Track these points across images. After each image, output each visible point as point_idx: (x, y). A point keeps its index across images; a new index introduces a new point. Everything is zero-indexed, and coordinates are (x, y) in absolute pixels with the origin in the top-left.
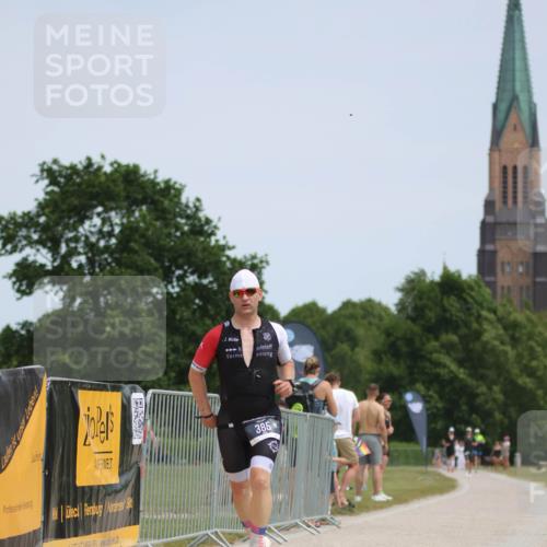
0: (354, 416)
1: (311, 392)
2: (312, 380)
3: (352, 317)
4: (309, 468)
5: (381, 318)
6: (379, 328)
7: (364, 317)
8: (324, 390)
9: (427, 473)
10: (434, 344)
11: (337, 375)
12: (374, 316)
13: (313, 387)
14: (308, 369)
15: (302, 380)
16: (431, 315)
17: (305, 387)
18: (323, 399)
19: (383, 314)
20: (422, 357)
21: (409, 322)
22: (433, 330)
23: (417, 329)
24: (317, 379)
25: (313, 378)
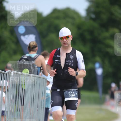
2: (33, 55)
3: (58, 18)
4: (32, 106)
7: (64, 18)
8: (40, 61)
13: (34, 59)
14: (31, 48)
15: (28, 55)
16: (104, 17)
17: (30, 59)
18: (40, 66)
21: (92, 22)
22: (105, 26)
23: (96, 25)
24: (37, 54)
25: (34, 54)
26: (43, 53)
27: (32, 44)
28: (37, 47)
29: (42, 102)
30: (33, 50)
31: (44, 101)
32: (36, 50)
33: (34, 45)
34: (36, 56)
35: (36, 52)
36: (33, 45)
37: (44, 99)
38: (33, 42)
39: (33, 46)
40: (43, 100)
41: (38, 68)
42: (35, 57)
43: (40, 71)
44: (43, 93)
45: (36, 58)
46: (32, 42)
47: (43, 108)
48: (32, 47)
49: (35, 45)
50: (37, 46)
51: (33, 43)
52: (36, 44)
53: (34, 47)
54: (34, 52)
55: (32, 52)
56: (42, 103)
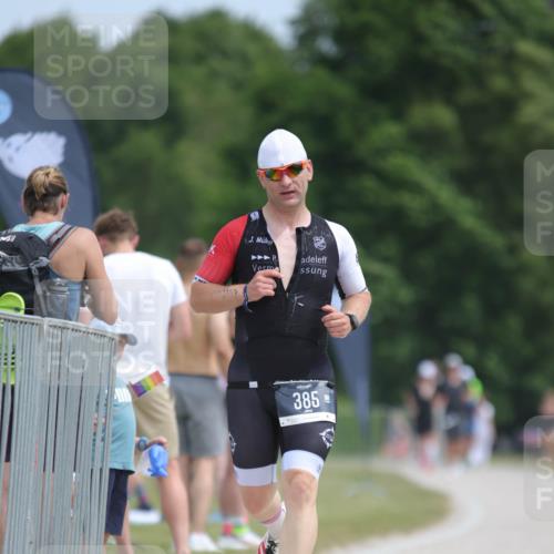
0: (171, 325)
1: (44, 261)
5: (246, 61)
6: (238, 86)
7: (199, 59)
9: (368, 477)
10: (390, 130)
11: (130, 216)
12: (225, 54)
14: (37, 197)
16: (384, 51)
18: (80, 277)
19: (252, 49)
20: (358, 167)
21: (322, 74)
22: (388, 93)
23: (343, 90)
24: (62, 224)
25: (49, 222)
26: (102, 218)
27: (40, 177)
28: (65, 192)
29: (94, 445)
30: (46, 205)
31: (103, 440)
32: (62, 206)
33: (51, 185)
34: (56, 232)
35: (62, 213)
36: (47, 181)
37: (104, 431)
38: (48, 167)
39: (46, 189)
40: (100, 435)
41: (66, 285)
42: (55, 237)
43: (82, 298)
44: (98, 403)
45: (58, 240)
46: (41, 169)
47: (101, 470)
48: (44, 191)
49: (55, 181)
50: (68, 187)
51: (47, 174)
52: (58, 177)
53: (51, 190)
54: (49, 216)
55: (39, 215)
56: (94, 450)
